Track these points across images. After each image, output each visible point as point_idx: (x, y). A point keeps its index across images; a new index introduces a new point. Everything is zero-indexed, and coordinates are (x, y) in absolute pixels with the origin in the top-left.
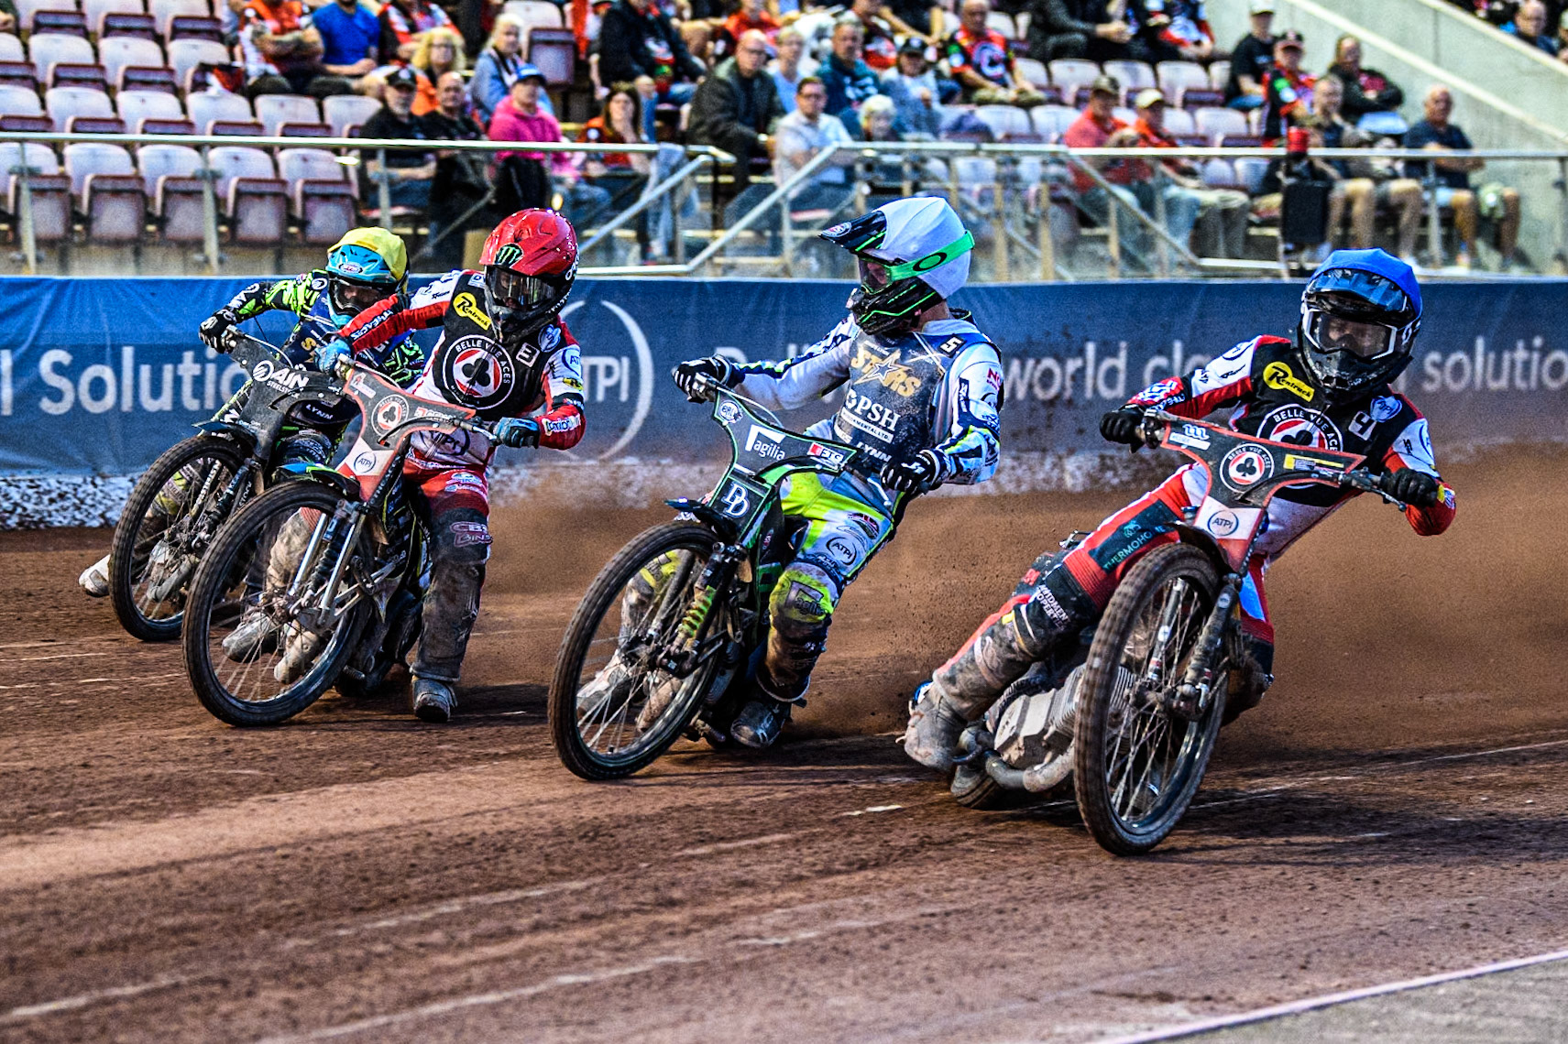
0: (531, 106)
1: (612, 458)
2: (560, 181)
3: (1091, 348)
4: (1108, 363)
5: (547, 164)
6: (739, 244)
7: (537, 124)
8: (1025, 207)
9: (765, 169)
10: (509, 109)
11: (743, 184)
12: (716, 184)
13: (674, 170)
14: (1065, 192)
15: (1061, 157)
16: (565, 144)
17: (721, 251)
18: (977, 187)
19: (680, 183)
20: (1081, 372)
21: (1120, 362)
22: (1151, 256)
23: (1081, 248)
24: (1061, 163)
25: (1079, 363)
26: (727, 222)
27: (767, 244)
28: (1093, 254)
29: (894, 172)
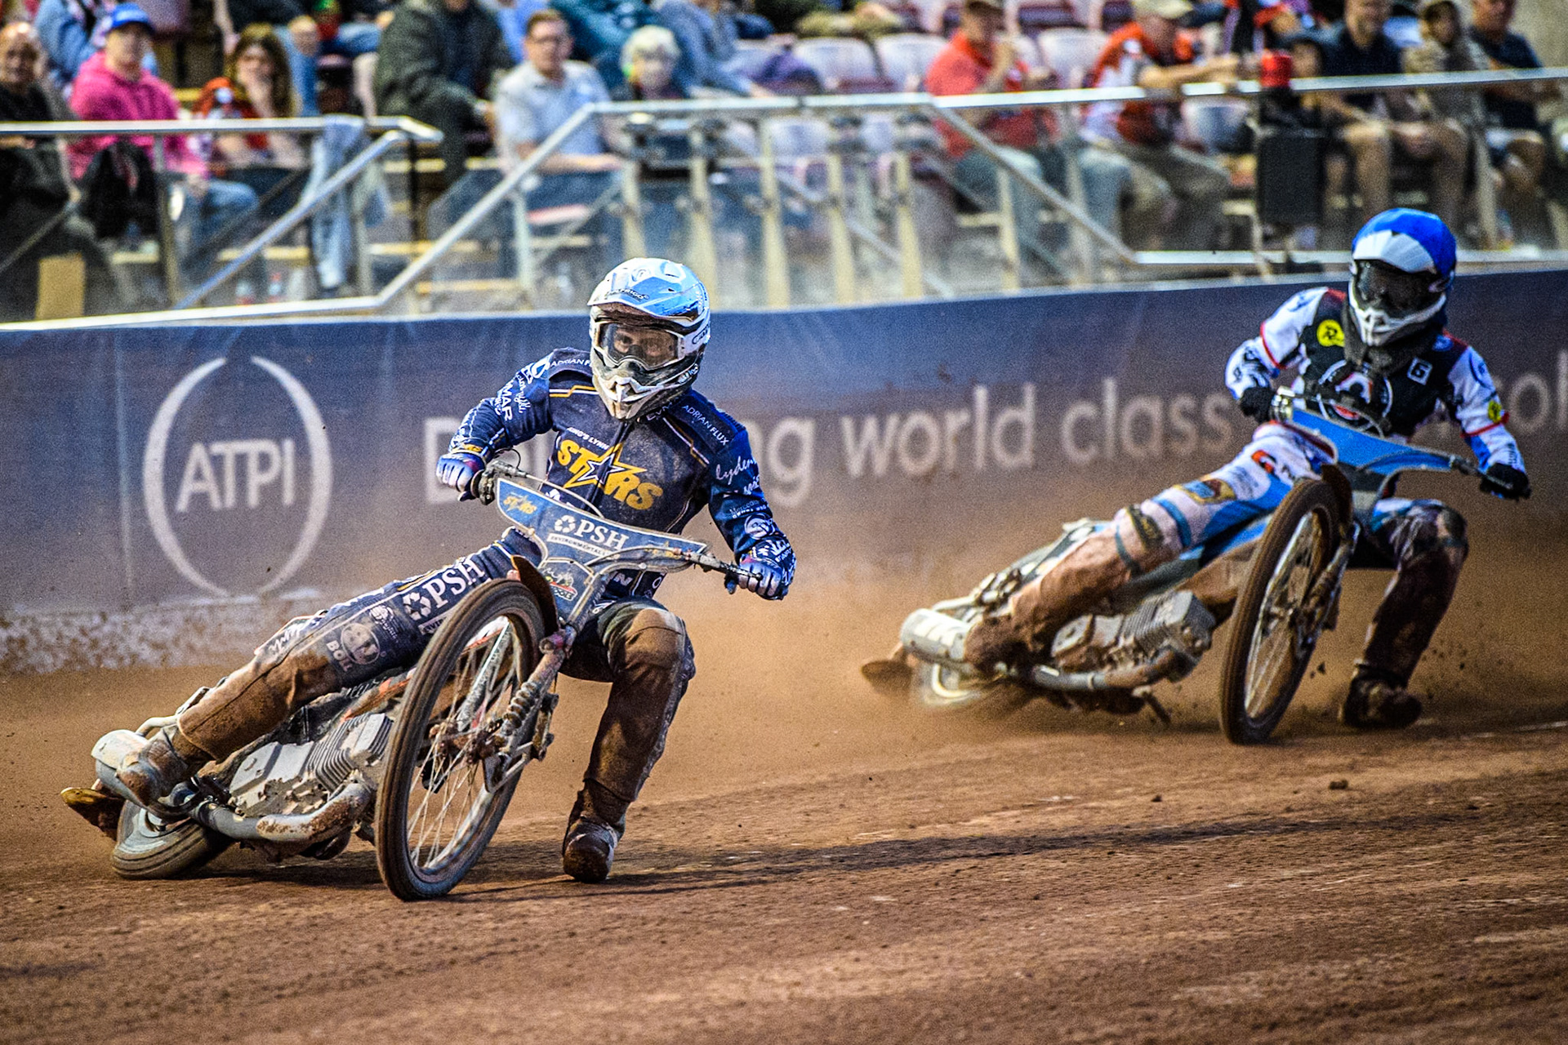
0: (133, 66)
1: (275, 593)
2: (180, 178)
3: (981, 394)
4: (1007, 415)
5: (157, 153)
6: (456, 262)
7: (142, 93)
8: (874, 187)
9: (485, 148)
10: (101, 71)
11: (456, 170)
12: (414, 175)
13: (350, 155)
14: (932, 163)
15: (926, 112)
16: (185, 120)
17: (426, 275)
18: (802, 163)
19: (359, 177)
20: (968, 430)
21: (1026, 414)
22: (1065, 254)
23: (959, 247)
24: (924, 120)
25: (964, 417)
26: (433, 232)
27: (494, 260)
28: (977, 255)
29: (678, 145)
